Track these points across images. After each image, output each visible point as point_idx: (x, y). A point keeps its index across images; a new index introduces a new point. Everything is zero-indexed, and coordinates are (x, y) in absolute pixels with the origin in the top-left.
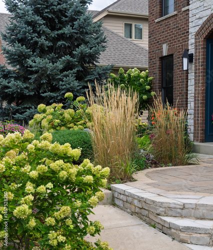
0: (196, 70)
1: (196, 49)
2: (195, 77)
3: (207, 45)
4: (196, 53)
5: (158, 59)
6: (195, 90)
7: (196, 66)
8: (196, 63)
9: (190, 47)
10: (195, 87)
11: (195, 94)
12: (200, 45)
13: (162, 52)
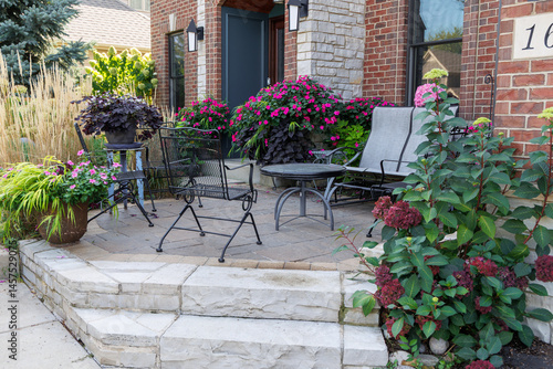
0: (208, 51)
1: (208, 21)
2: (207, 61)
3: (223, 15)
4: (207, 26)
5: (163, 35)
6: (208, 82)
7: (207, 46)
8: (207, 41)
9: (199, 18)
10: (208, 77)
11: (207, 87)
12: (212, 15)
13: (168, 26)
